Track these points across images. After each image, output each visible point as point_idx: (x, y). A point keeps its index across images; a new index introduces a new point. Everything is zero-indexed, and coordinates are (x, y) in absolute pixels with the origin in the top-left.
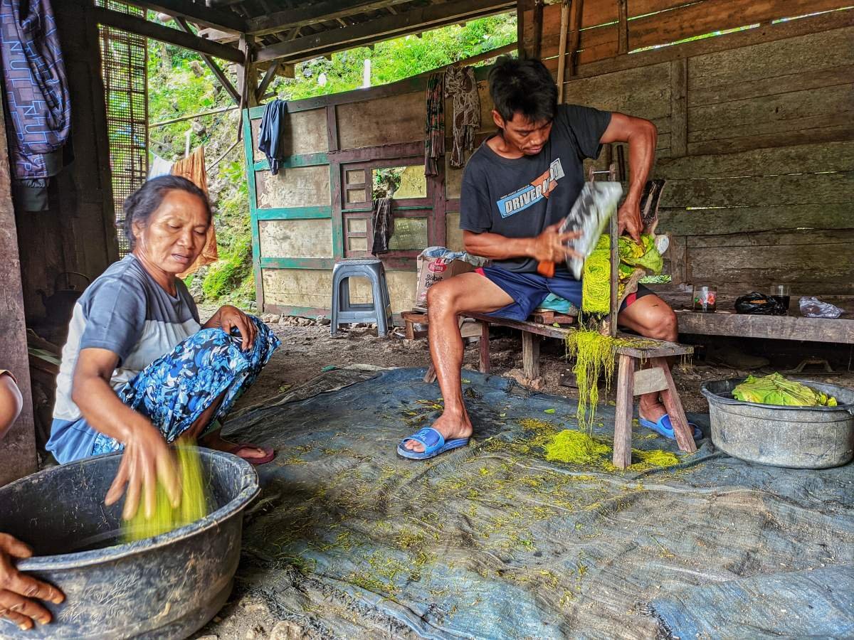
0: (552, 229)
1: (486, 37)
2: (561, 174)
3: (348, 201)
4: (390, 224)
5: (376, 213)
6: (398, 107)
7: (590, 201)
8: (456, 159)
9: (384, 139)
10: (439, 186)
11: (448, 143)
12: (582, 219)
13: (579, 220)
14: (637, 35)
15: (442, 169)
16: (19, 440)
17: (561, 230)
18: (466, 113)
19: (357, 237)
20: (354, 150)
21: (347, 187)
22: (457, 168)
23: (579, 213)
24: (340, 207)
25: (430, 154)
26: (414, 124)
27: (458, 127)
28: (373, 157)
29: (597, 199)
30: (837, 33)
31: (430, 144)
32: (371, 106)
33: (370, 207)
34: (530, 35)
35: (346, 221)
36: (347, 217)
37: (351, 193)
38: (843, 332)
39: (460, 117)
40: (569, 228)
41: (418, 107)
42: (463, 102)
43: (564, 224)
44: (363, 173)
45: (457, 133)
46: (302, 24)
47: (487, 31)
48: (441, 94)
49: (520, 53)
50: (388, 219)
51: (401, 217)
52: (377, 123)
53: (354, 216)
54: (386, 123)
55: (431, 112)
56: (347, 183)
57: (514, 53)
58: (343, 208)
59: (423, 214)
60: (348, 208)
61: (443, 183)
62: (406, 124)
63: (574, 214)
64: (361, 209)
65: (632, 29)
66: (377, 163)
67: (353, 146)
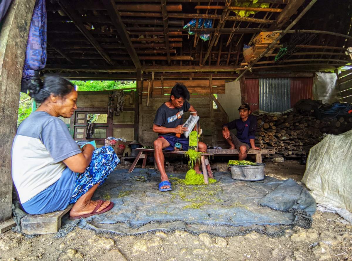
0: (180, 126)
1: (115, 87)
2: (183, 114)
3: (77, 122)
4: (93, 130)
5: (88, 127)
6: (99, 98)
7: (191, 120)
8: (118, 113)
9: (93, 106)
10: (111, 120)
11: (116, 109)
12: (189, 124)
13: (188, 124)
14: (165, 91)
15: (113, 116)
16: (6, 197)
17: (183, 126)
18: (122, 102)
19: (80, 134)
20: (81, 108)
21: (77, 118)
22: (118, 116)
23: (188, 122)
24: (74, 124)
25: (110, 111)
26: (104, 103)
27: (119, 105)
28: (88, 110)
29: (193, 119)
30: (204, 98)
31: (110, 108)
32: (89, 96)
33: (86, 125)
34: (140, 86)
35: (76, 129)
36: (76, 127)
37: (78, 120)
38: (226, 152)
39: (120, 103)
40: (185, 126)
41: (106, 98)
42: (121, 99)
43: (183, 125)
44: (84, 115)
45: (119, 106)
46: (64, 70)
47: (115, 86)
48: (114, 96)
49: (137, 90)
50: (93, 129)
51: (97, 128)
52: (91, 101)
53: (79, 127)
54: (94, 101)
55: (110, 100)
56: (77, 117)
57: (135, 90)
58: (75, 125)
59: (105, 128)
60: (77, 125)
61: (112, 119)
62: (101, 103)
63: (187, 122)
64: (82, 125)
65: (165, 90)
66: (89, 112)
67: (81, 107)
